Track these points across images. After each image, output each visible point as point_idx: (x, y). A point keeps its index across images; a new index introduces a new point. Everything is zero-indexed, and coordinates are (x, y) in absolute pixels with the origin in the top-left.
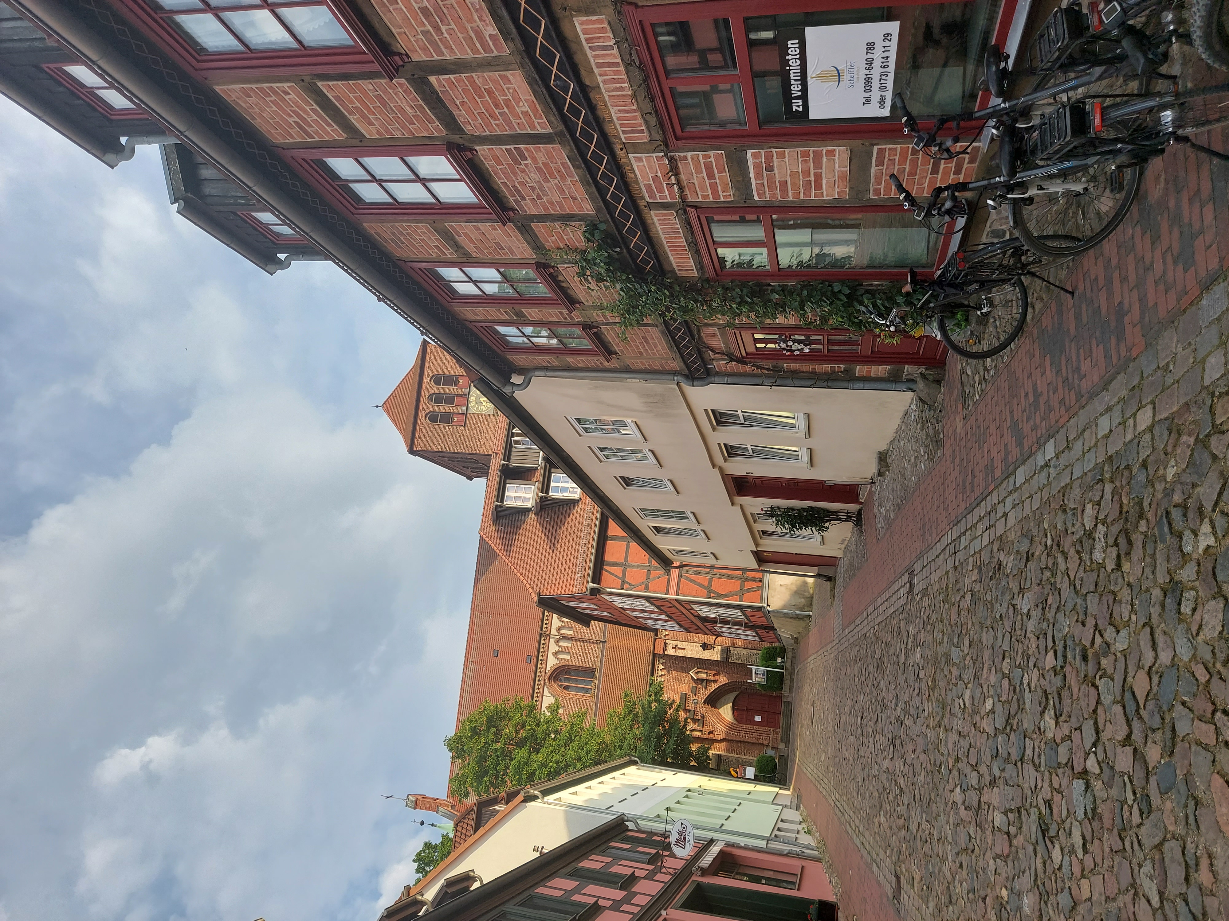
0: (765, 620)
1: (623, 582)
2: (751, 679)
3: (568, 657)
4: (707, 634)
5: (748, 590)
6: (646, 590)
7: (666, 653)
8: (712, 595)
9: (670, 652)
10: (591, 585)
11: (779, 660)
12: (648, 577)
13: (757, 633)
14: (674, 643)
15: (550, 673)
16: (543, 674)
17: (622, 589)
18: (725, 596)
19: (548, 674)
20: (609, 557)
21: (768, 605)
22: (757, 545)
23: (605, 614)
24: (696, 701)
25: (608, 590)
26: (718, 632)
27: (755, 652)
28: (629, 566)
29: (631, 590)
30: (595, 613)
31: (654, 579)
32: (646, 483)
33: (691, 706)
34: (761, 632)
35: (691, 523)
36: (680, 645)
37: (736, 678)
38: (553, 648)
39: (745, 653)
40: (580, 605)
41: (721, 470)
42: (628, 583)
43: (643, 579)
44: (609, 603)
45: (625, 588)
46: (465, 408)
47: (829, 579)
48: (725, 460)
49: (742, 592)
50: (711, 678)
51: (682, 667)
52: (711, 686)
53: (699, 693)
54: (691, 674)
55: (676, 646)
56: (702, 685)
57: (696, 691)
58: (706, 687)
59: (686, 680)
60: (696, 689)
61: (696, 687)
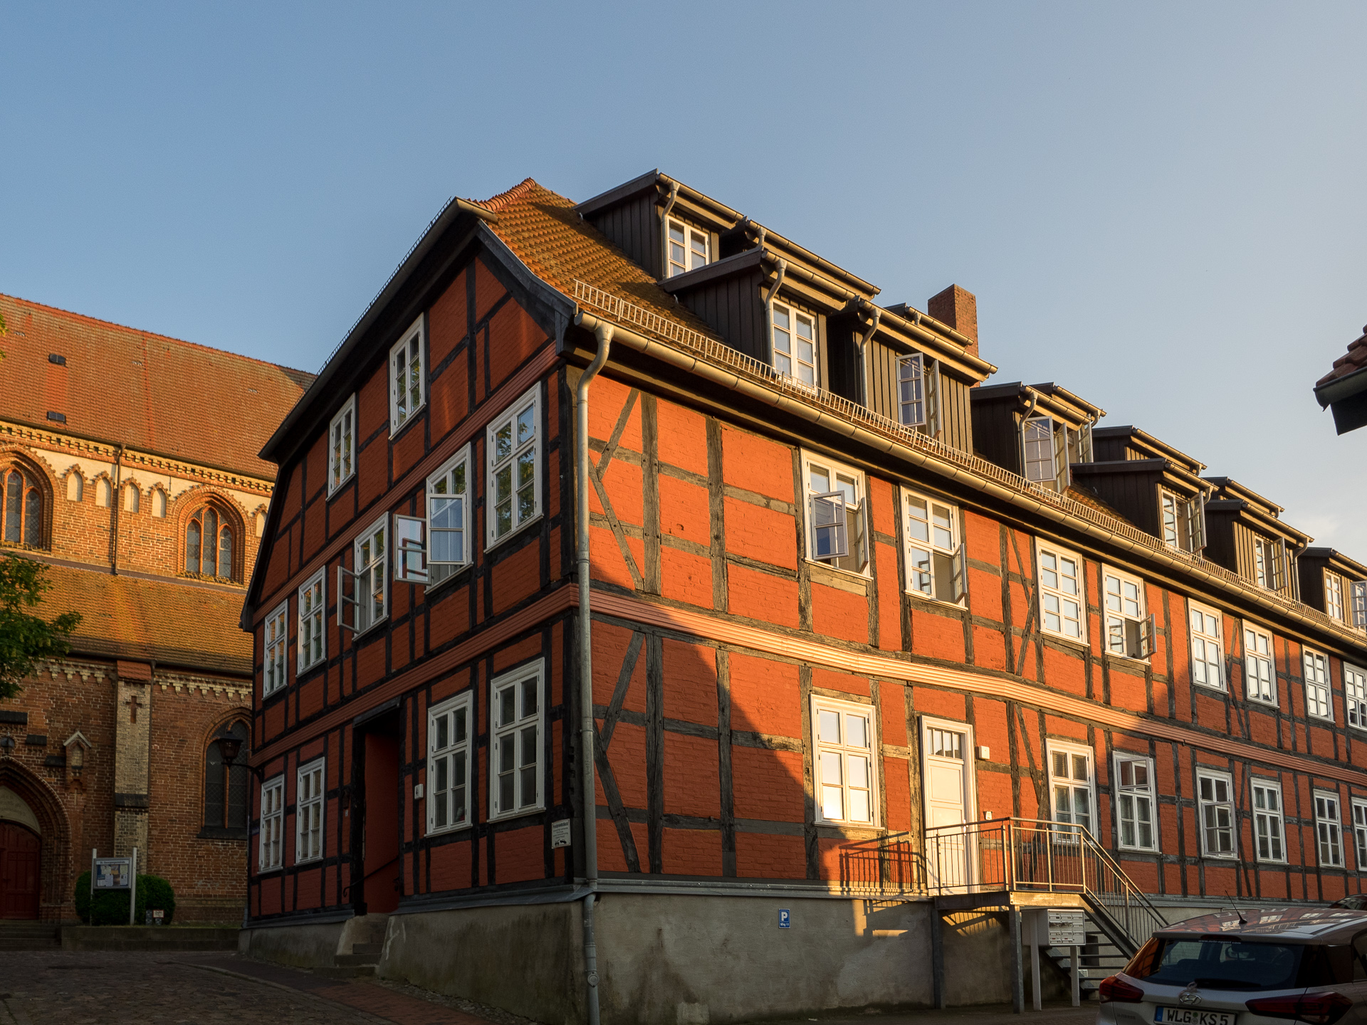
1: (604, 448)
3: (72, 494)
6: (592, 518)
7: (121, 684)
8: (601, 723)
11: (158, 914)
12: (625, 528)
13: (315, 865)
14: (146, 699)
15: (31, 456)
16: (27, 439)
17: (589, 442)
19: (26, 452)
21: (598, 896)
24: (10, 743)
26: (285, 772)
28: (650, 475)
31: (623, 545)
36: (143, 713)
37: (75, 828)
38: (91, 468)
42: (604, 463)
43: (621, 513)
45: (591, 452)
49: (617, 813)
50: (71, 776)
51: (87, 717)
52: (50, 776)
53: (30, 750)
54: (75, 736)
55: (140, 705)
56: (50, 757)
57: (34, 744)
58: (46, 765)
59: (57, 725)
60: (39, 745)
61: (44, 745)
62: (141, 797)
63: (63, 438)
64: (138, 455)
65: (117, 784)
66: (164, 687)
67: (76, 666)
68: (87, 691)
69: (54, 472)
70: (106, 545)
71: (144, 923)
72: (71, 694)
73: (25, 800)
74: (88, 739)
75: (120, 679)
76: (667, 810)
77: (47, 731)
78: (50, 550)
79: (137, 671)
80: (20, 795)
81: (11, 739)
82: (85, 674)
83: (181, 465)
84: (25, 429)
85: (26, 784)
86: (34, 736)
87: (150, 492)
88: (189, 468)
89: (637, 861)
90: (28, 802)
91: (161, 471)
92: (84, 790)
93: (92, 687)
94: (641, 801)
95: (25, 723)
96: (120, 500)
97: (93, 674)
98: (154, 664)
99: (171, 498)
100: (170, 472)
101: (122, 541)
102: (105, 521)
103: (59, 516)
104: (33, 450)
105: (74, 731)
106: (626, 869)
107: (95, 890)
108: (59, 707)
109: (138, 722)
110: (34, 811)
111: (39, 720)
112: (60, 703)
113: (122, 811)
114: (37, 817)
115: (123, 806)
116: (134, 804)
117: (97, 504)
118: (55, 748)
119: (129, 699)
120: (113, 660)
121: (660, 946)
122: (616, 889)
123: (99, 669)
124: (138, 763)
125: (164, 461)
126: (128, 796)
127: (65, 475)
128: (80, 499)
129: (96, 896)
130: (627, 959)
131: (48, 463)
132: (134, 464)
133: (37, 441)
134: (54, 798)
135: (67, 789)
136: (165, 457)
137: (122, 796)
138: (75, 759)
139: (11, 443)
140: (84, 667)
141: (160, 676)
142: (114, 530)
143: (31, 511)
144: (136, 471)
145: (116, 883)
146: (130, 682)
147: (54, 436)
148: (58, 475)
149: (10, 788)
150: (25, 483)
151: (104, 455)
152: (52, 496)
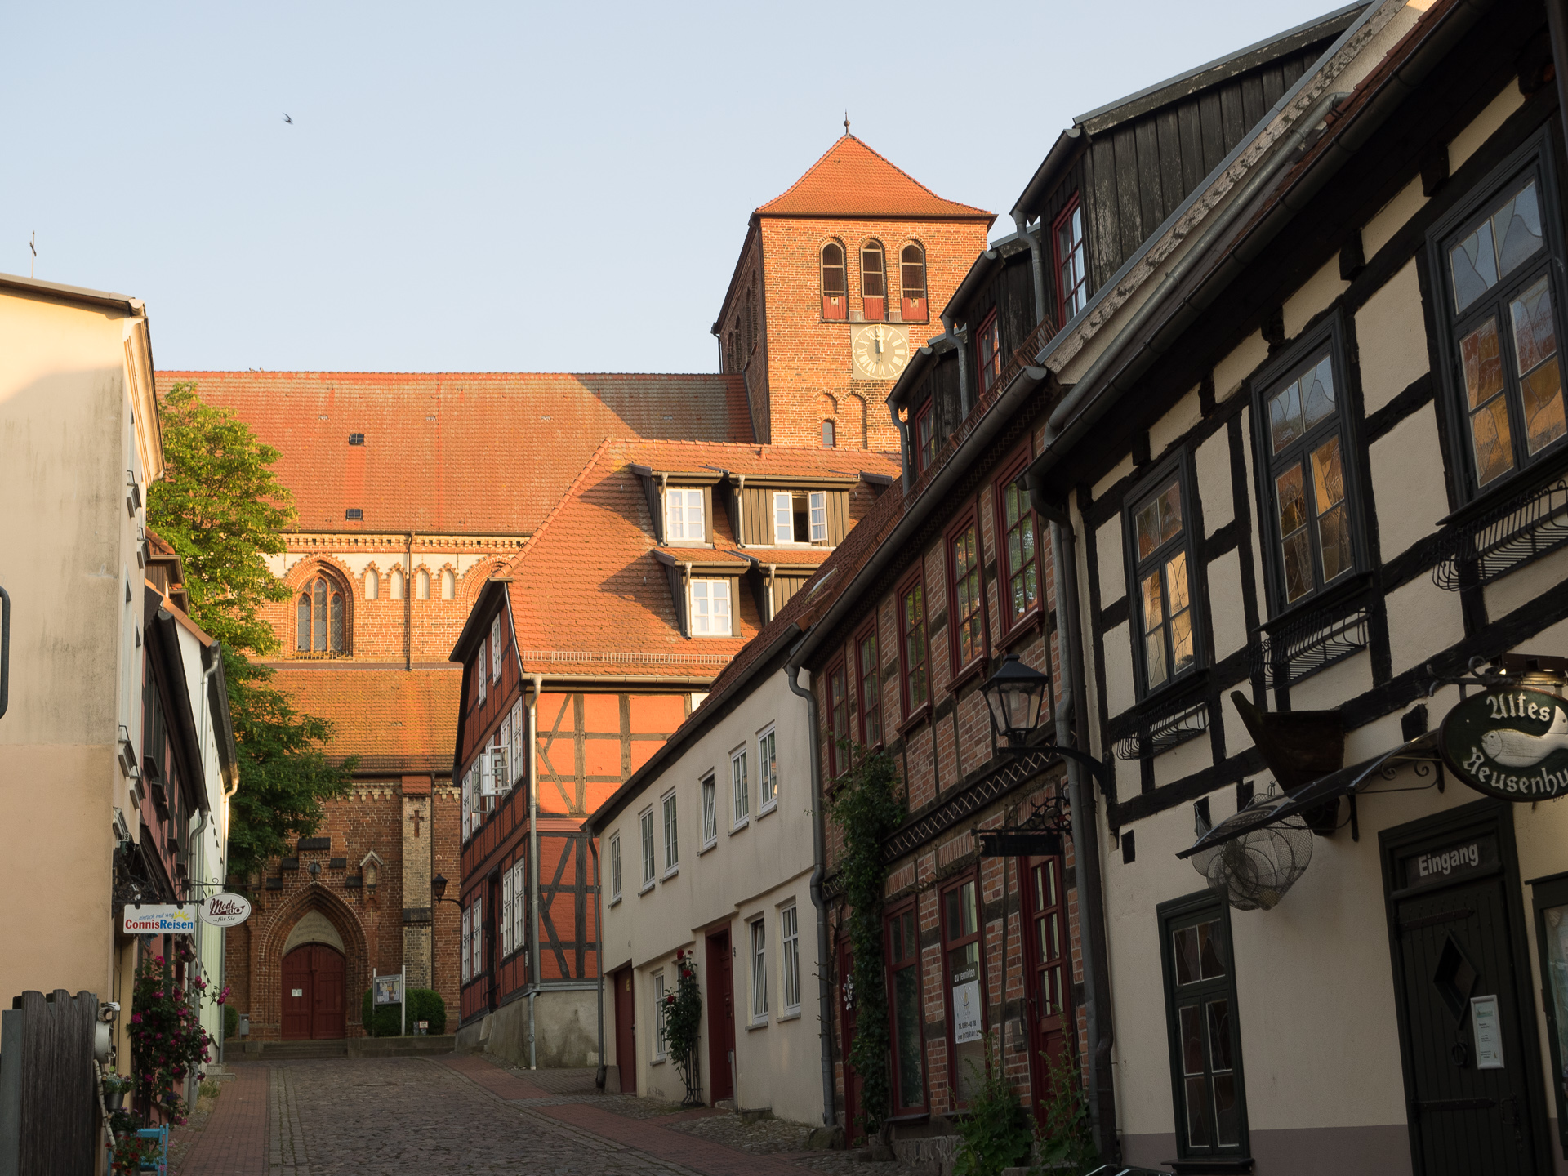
0: (509, 990)
1: (549, 735)
2: (379, 974)
3: (370, 593)
4: (463, 884)
5: (560, 958)
6: (541, 778)
7: (405, 800)
8: (545, 895)
9: (409, 808)
10: (539, 680)
11: (424, 1025)
12: (563, 779)
13: (479, 977)
14: (427, 812)
15: (333, 562)
16: (329, 546)
17: (538, 735)
18: (546, 917)
19: (329, 560)
20: (590, 701)
21: (538, 993)
22: (641, 968)
23: (482, 693)
24: (317, 870)
25: (533, 711)
26: (470, 906)
27: (429, 977)
28: (579, 743)
29: (538, 751)
30: (482, 675)
31: (561, 789)
32: (709, 807)
33: (306, 860)
34: (483, 986)
35: (662, 871)
36: (425, 826)
37: (372, 944)
38: (385, 562)
39: (424, 958)
40: (496, 651)
41: (735, 915)
42: (549, 744)
43: (560, 770)
44: (506, 708)
45: (540, 740)
46: (860, 319)
47: (601, 1084)
48: (747, 920)
49: (557, 946)
50: (367, 895)
51: (379, 835)
52: (350, 897)
53: (333, 874)
54: (369, 855)
55: (422, 818)
56: (350, 878)
57: (336, 868)
58: (347, 886)
59: (354, 846)
60: (340, 868)
61: (344, 867)
62: (424, 910)
63: (360, 538)
64: (427, 539)
65: (404, 900)
66: (444, 796)
67: (368, 787)
68: (379, 810)
69: (353, 573)
70: (401, 639)
71: (413, 1033)
72: (366, 814)
73: (331, 921)
74: (380, 856)
75: (405, 795)
76: (588, 940)
77: (346, 853)
78: (352, 655)
79: (419, 785)
80: (327, 917)
81: (318, 864)
82: (376, 792)
83: (467, 539)
84: (327, 537)
85: (331, 906)
86: (336, 859)
87: (439, 575)
88: (475, 542)
89: (568, 972)
90: (333, 923)
91: (449, 550)
92: (379, 908)
93: (382, 805)
94: (572, 937)
95: (328, 848)
96: (411, 590)
97: (382, 792)
98: (433, 775)
99: (460, 577)
100: (457, 550)
101: (415, 632)
102: (399, 615)
103: (359, 618)
104: (334, 555)
105: (369, 850)
106: (561, 977)
107: (376, 1006)
108: (356, 828)
109: (421, 835)
110: (339, 931)
111: (340, 843)
112: (357, 824)
113: (409, 927)
114: (342, 937)
115: (410, 922)
116: (419, 919)
117: (392, 597)
118: (353, 869)
119: (413, 814)
120: (399, 776)
121: (577, 1020)
122: (552, 989)
123: (388, 787)
124: (422, 877)
125: (451, 539)
126: (414, 911)
127: (362, 575)
128: (377, 597)
129: (377, 1012)
130: (556, 1027)
131: (347, 566)
132: (424, 549)
133: (338, 546)
134: (354, 918)
135: (364, 908)
136: (451, 535)
137: (409, 911)
138: (370, 878)
139: (316, 553)
140: (375, 787)
141: (440, 786)
142: (407, 622)
143: (336, 616)
144: (426, 556)
145: (391, 998)
146: (414, 797)
147: (352, 538)
148: (357, 576)
149: (319, 911)
150: (329, 589)
151: (397, 546)
152: (352, 599)
